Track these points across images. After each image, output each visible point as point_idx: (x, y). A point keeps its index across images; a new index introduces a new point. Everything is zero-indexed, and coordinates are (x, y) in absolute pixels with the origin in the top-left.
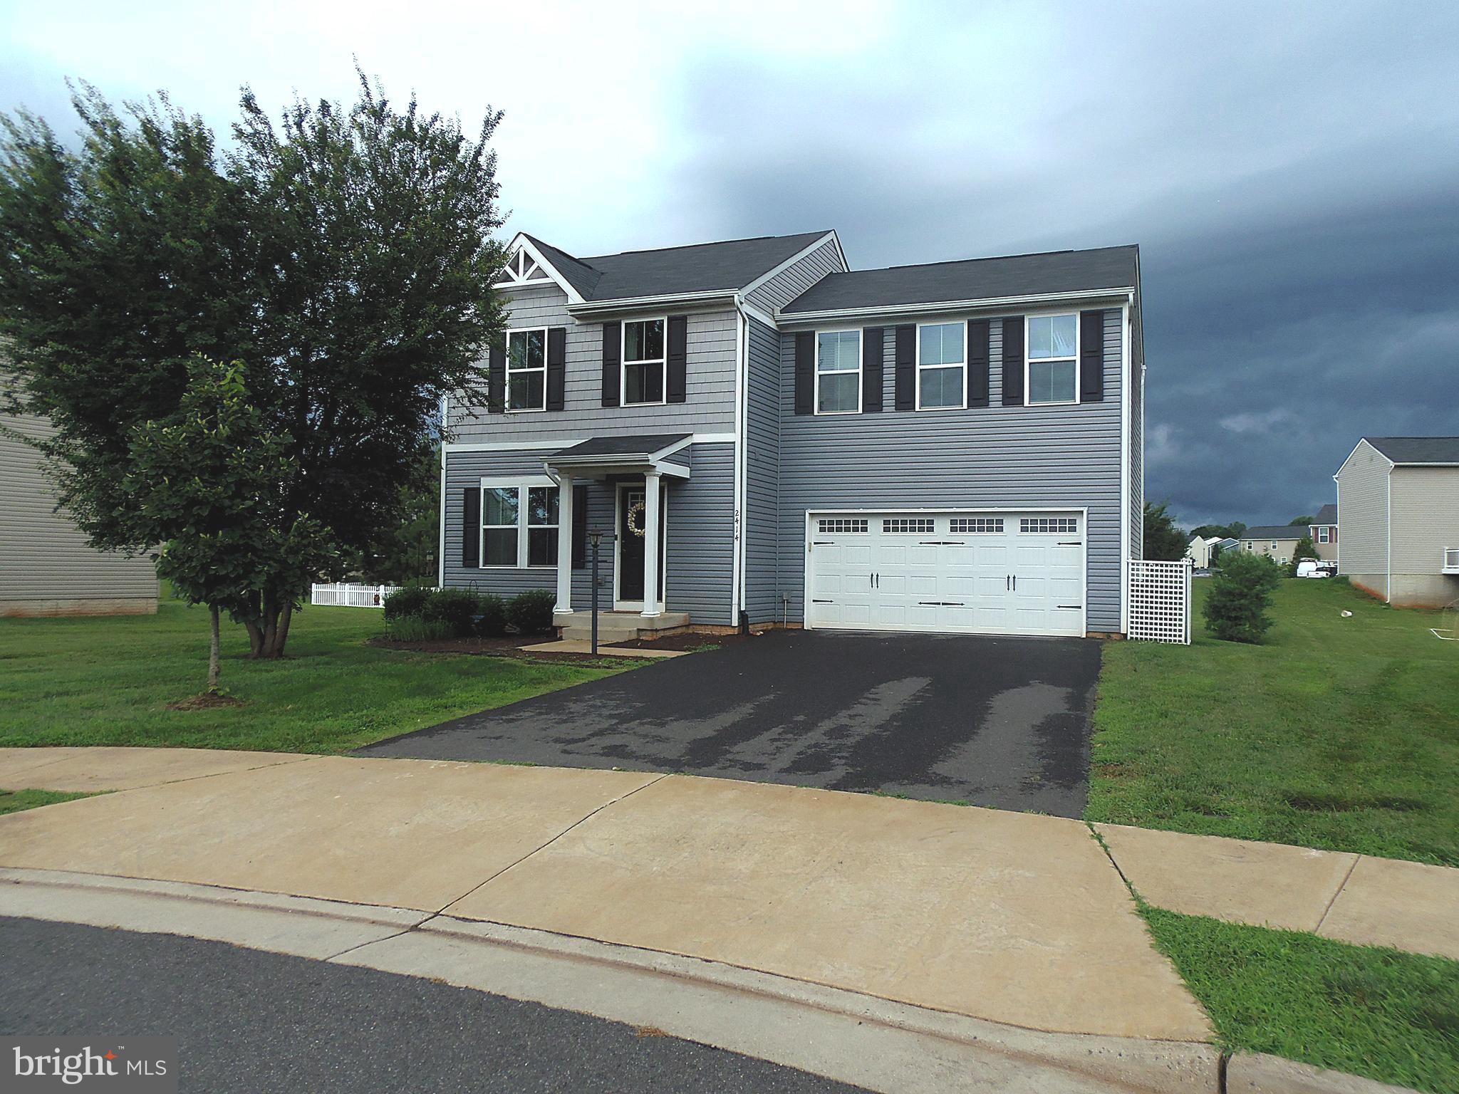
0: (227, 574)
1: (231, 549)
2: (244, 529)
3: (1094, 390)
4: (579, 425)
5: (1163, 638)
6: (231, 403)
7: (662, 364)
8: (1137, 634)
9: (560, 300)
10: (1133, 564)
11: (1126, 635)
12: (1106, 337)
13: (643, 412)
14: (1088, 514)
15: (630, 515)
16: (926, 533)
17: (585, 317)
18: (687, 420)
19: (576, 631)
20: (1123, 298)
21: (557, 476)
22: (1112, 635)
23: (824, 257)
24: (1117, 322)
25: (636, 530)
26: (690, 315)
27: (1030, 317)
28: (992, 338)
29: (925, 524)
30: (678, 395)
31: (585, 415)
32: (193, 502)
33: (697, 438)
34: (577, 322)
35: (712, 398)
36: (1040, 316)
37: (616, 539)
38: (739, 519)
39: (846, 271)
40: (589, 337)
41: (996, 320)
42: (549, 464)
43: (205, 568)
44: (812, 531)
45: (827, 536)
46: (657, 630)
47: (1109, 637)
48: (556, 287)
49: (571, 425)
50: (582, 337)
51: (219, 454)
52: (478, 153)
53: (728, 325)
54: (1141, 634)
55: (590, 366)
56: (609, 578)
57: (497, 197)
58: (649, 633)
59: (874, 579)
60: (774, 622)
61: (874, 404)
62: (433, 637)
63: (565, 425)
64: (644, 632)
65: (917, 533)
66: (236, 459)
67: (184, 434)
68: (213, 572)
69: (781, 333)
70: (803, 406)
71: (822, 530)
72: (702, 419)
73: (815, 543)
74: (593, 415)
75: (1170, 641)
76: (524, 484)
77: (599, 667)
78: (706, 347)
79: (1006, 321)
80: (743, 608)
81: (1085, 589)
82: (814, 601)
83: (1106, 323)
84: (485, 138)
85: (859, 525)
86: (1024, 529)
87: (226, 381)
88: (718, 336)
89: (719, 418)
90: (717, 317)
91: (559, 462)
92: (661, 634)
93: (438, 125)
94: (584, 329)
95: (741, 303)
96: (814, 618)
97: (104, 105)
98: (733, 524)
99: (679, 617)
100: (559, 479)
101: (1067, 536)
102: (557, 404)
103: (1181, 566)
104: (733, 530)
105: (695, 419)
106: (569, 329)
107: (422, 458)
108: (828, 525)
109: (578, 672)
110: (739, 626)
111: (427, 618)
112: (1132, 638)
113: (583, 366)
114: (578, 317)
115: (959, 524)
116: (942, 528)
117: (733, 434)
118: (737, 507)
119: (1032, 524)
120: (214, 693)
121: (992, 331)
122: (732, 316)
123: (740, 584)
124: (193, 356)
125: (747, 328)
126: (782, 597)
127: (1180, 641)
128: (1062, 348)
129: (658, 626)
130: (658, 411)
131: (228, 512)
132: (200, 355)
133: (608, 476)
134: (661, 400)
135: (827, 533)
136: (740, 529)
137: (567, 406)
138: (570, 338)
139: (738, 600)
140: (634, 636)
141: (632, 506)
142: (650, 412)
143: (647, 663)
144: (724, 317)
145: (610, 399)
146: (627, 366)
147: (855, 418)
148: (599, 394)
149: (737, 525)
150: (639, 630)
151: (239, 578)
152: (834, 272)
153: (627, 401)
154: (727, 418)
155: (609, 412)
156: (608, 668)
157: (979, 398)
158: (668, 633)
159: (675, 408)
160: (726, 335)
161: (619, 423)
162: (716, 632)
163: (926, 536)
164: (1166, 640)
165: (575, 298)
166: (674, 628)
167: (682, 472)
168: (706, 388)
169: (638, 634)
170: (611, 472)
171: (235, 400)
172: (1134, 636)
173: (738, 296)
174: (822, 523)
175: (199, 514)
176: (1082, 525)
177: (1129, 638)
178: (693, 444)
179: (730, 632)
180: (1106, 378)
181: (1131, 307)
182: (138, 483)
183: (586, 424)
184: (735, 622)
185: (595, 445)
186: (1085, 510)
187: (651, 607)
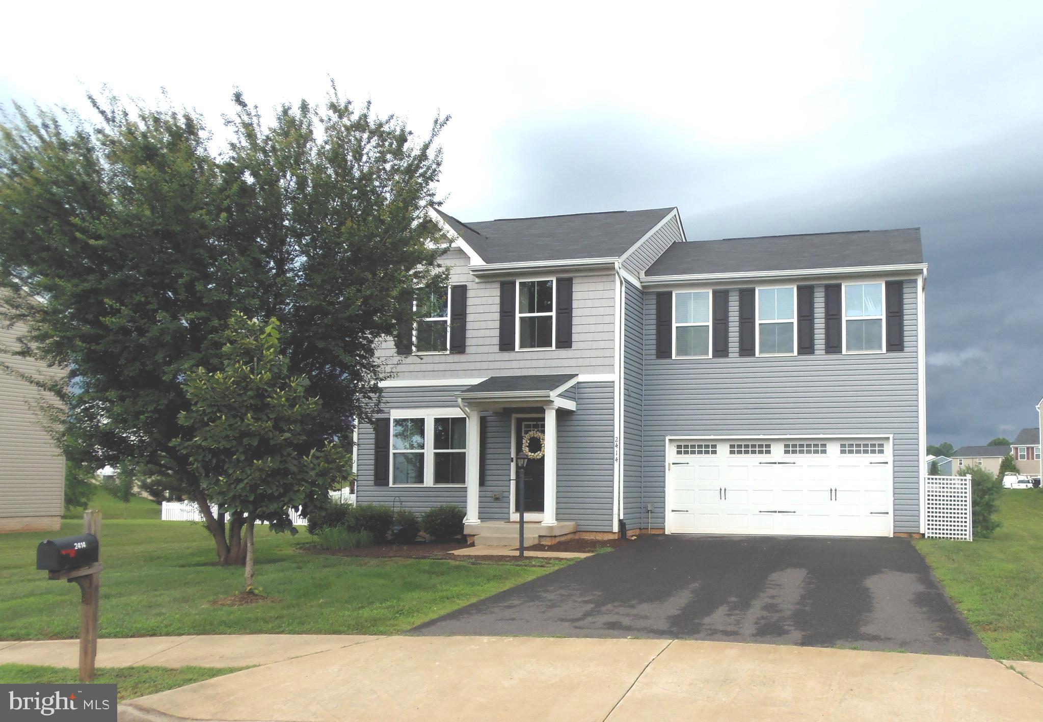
0: (272, 493)
1: (275, 473)
2: (282, 456)
3: (896, 342)
4: (478, 366)
5: (953, 536)
6: (269, 353)
7: (551, 317)
8: (933, 533)
9: (462, 262)
10: (929, 479)
11: (924, 535)
12: (905, 301)
13: (535, 356)
14: (894, 439)
15: (524, 441)
16: (764, 455)
17: (484, 277)
18: (573, 363)
19: (485, 538)
20: (919, 271)
21: (467, 409)
22: (914, 535)
23: (670, 229)
24: (913, 290)
25: (530, 454)
26: (575, 277)
27: (846, 284)
28: (816, 300)
29: (763, 447)
30: (565, 342)
31: (484, 357)
32: (244, 434)
33: (582, 378)
34: (477, 280)
35: (595, 345)
36: (853, 284)
37: (512, 461)
38: (618, 444)
39: (684, 241)
40: (487, 292)
41: (819, 286)
42: (462, 399)
43: (254, 487)
44: (671, 453)
45: (683, 458)
46: (555, 536)
47: (911, 536)
48: (460, 251)
49: (472, 366)
50: (482, 293)
51: (261, 394)
52: (426, 147)
53: (608, 286)
54: (936, 533)
55: (489, 317)
56: (505, 494)
57: (438, 181)
58: (548, 539)
59: (723, 493)
60: (640, 529)
61: (721, 350)
62: (358, 545)
63: (466, 366)
64: (544, 538)
65: (757, 455)
66: (276, 399)
67: (233, 379)
68: (261, 491)
69: (644, 292)
70: (663, 351)
71: (679, 453)
72: (587, 362)
73: (673, 464)
74: (491, 357)
75: (958, 538)
76: (430, 416)
77: (535, 566)
78: (589, 303)
79: (828, 288)
80: (622, 518)
81: (892, 499)
82: (673, 511)
83: (905, 290)
84: (433, 135)
85: (709, 448)
86: (843, 452)
87: (265, 335)
88: (599, 294)
89: (600, 361)
90: (598, 279)
91: (470, 396)
92: (558, 540)
93: (393, 122)
94: (483, 286)
95: (620, 268)
96: (673, 525)
97: (114, 98)
98: (613, 448)
99: (569, 525)
100: (469, 411)
101: (877, 457)
102: (459, 347)
103: (965, 480)
104: (613, 453)
105: (580, 362)
106: (469, 285)
107: (372, 395)
108: (683, 448)
109: (525, 570)
110: (619, 532)
111: (350, 529)
112: (929, 537)
113: (482, 317)
114: (478, 276)
115: (792, 447)
116: (777, 451)
117: (613, 375)
118: (617, 434)
119: (849, 447)
120: (251, 592)
121: (816, 294)
122: (611, 278)
123: (619, 498)
124: (234, 314)
125: (623, 288)
126: (646, 507)
127: (965, 539)
128: (871, 308)
129: (557, 533)
130: (548, 355)
131: (272, 443)
132: (238, 314)
133: (505, 409)
134: (551, 346)
135: (683, 455)
136: (619, 452)
137: (468, 350)
138: (470, 294)
139: (618, 511)
140: (536, 542)
141: (526, 432)
142: (541, 355)
143: (569, 563)
144: (604, 279)
145: (506, 344)
146: (521, 318)
147: (707, 362)
148: (496, 341)
149: (616, 449)
150: (540, 536)
151: (281, 495)
152: (677, 241)
153: (522, 346)
154: (607, 361)
155: (506, 355)
156: (542, 566)
157: (806, 347)
158: (563, 539)
159: (563, 353)
160: (607, 294)
161: (514, 364)
162: (599, 537)
163: (764, 458)
164: (954, 538)
165: (476, 261)
166: (566, 535)
167: (570, 405)
168: (589, 337)
169: (539, 540)
170: (506, 406)
171: (272, 350)
172: (931, 535)
173: (618, 262)
174: (679, 447)
175: (249, 444)
176: (888, 448)
177: (926, 537)
178: (578, 383)
179: (611, 537)
180: (906, 333)
181: (925, 279)
182: (191, 418)
183: (485, 365)
184: (616, 529)
185: (494, 383)
186: (891, 436)
187: (548, 517)
